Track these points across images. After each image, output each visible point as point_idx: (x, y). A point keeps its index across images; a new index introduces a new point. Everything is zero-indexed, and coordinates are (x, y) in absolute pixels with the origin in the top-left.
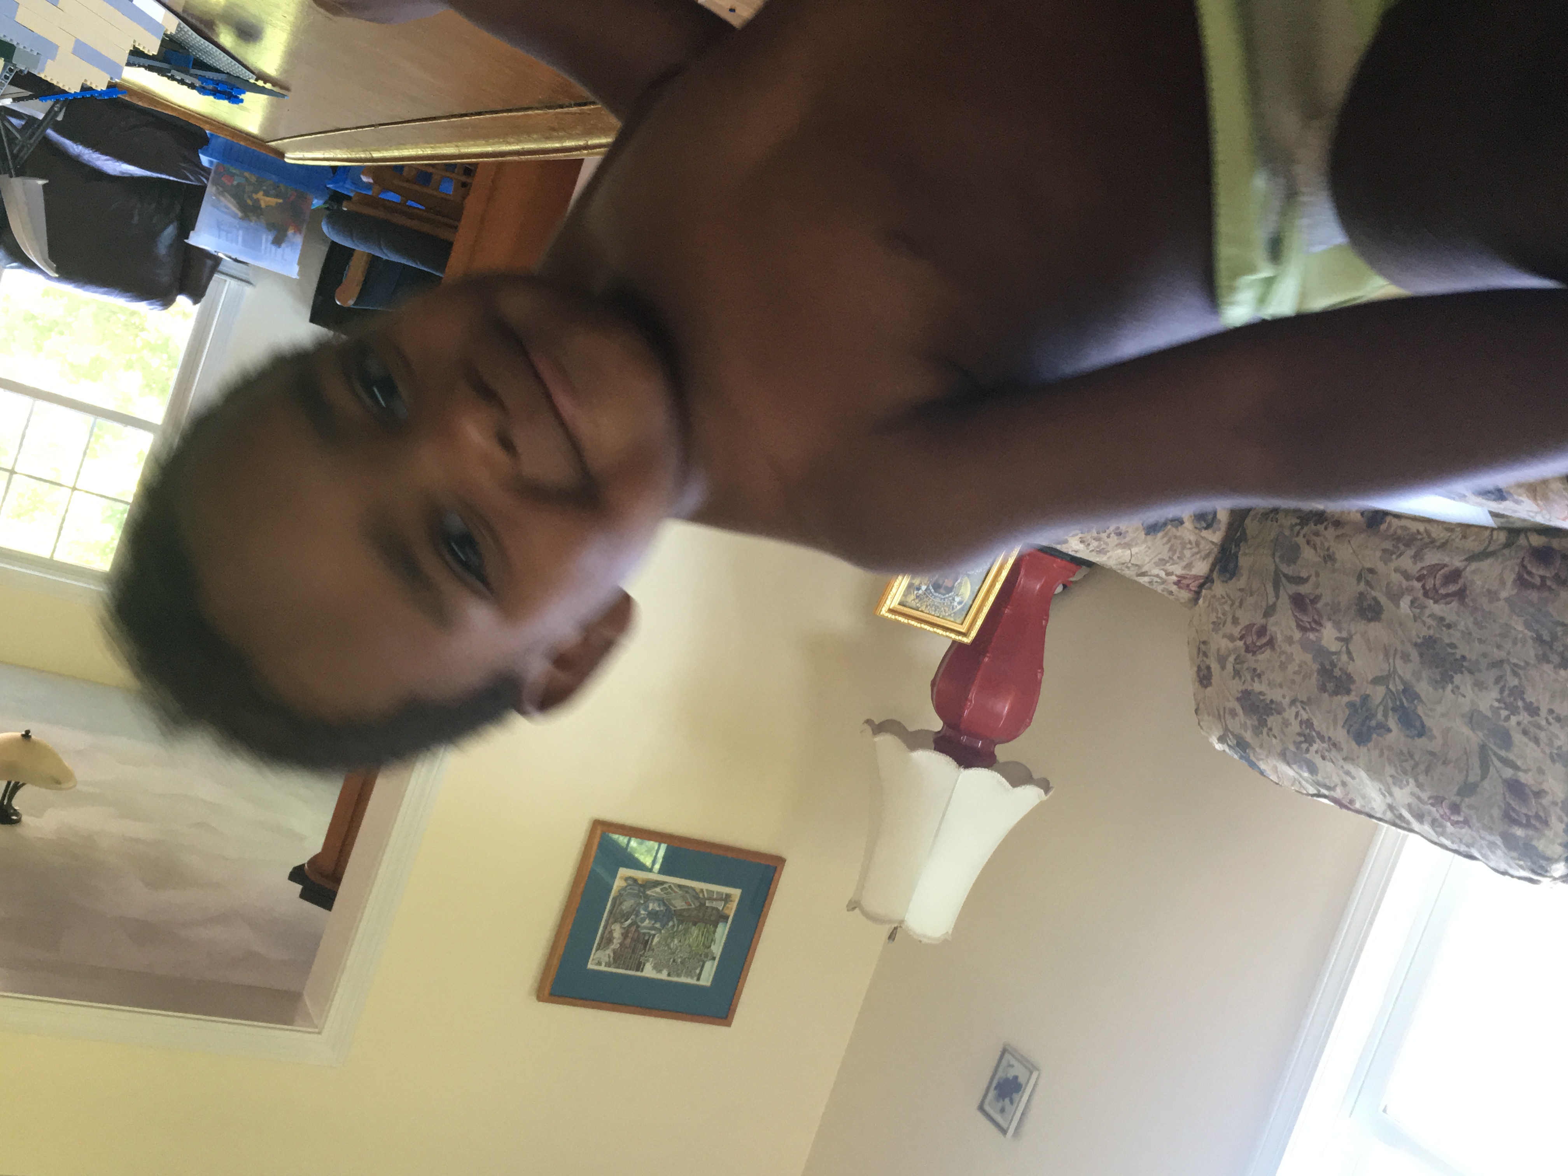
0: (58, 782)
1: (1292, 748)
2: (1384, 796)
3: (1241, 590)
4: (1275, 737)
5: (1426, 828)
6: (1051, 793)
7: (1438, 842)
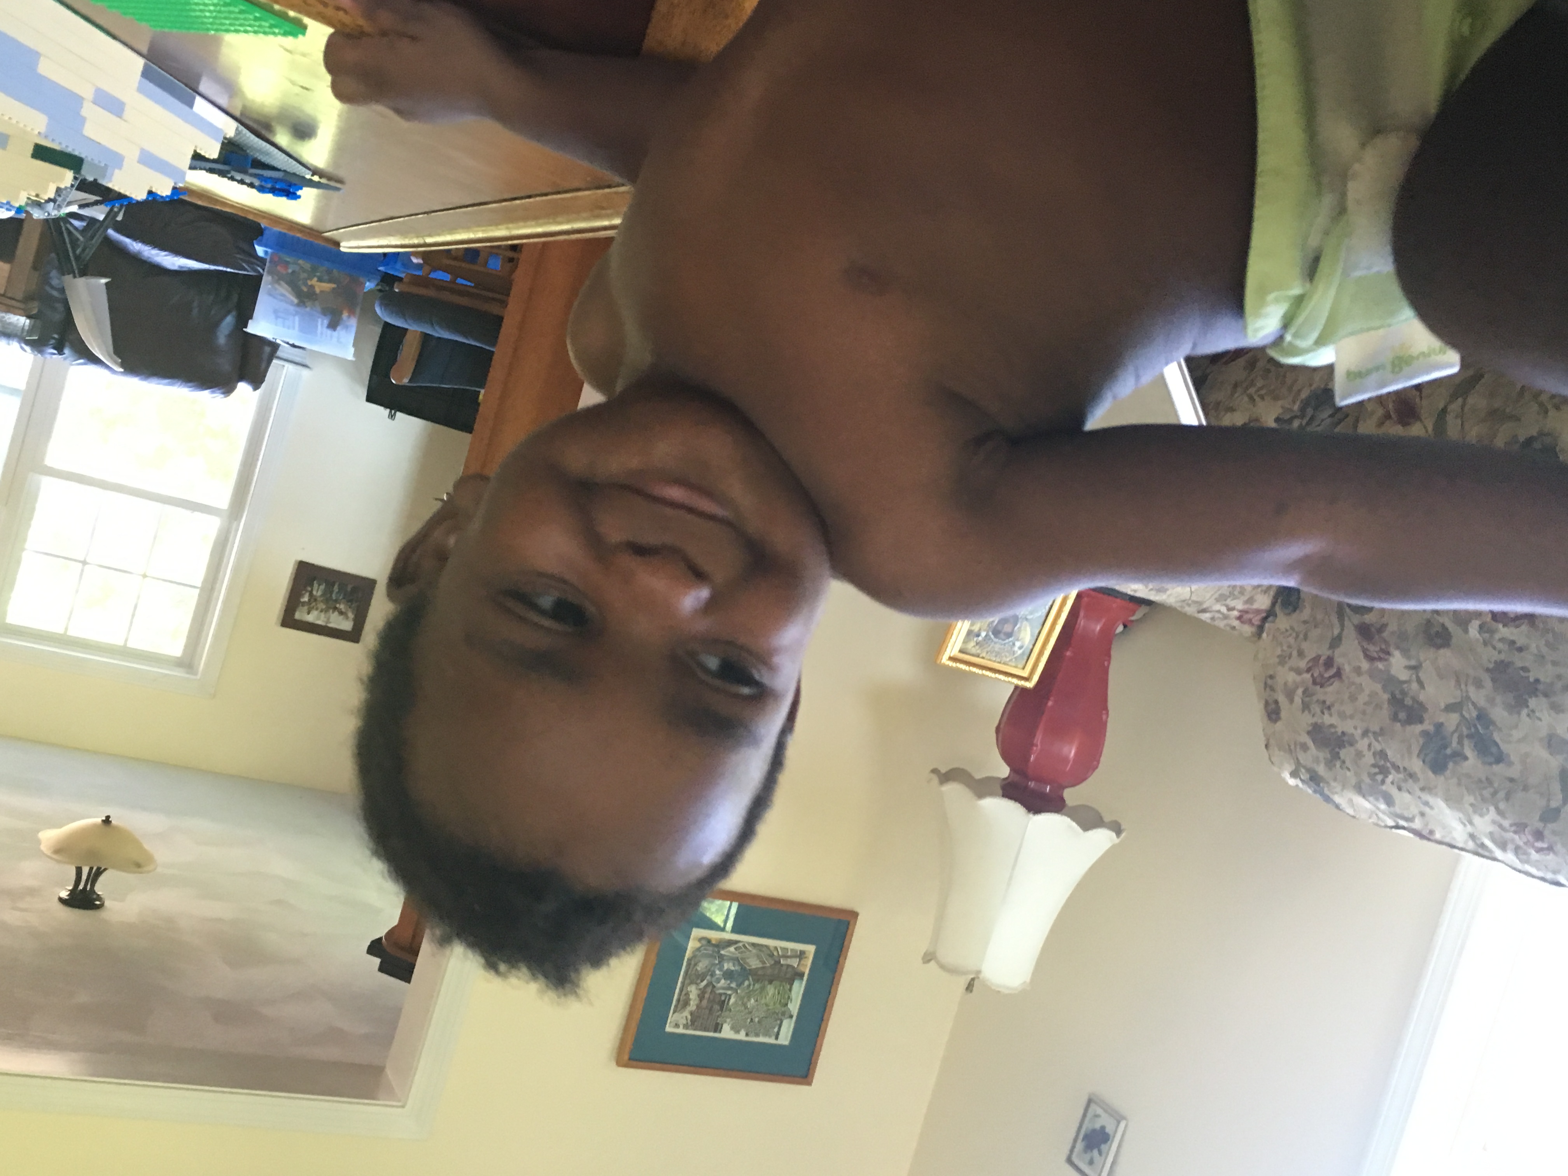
0: (138, 865)
1: (1367, 780)
2: (1465, 825)
3: (1305, 622)
4: (1349, 769)
5: (1510, 857)
6: (1123, 835)
7: (1523, 869)
